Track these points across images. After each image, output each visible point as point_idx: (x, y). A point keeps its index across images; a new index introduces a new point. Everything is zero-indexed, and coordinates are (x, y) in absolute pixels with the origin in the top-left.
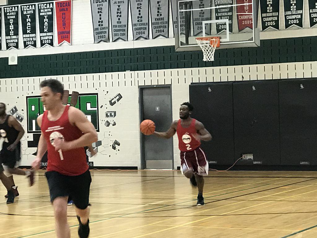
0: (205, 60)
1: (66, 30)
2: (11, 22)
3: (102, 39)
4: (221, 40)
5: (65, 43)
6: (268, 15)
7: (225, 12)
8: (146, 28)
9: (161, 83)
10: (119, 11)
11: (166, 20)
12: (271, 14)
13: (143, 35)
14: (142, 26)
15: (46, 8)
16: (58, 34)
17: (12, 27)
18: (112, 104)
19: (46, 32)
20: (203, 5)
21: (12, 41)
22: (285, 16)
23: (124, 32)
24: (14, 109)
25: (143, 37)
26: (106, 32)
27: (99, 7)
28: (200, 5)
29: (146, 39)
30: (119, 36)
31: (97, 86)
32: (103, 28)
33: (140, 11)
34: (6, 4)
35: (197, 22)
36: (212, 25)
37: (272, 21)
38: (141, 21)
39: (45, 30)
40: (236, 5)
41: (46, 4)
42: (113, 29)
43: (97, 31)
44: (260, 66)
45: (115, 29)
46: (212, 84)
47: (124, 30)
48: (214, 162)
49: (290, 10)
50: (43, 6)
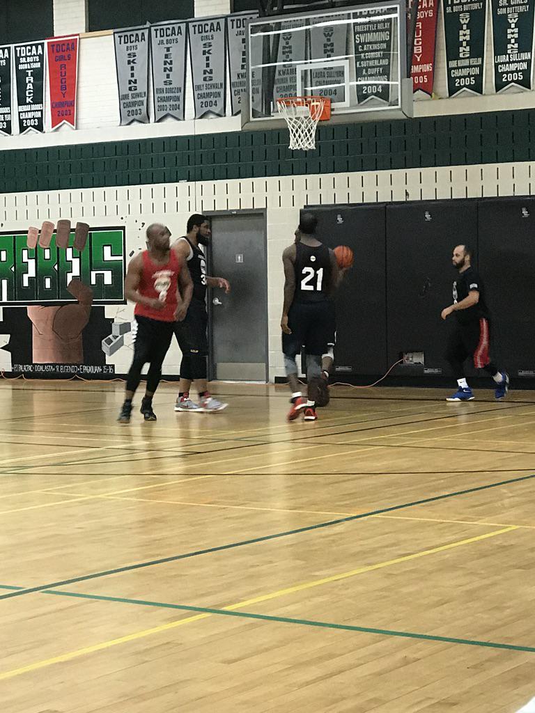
1: (67, 99)
3: (135, 117)
4: (334, 106)
5: (66, 126)
6: (461, 63)
7: (374, 59)
8: (219, 94)
9: (247, 205)
10: (168, 60)
12: (466, 63)
13: (213, 109)
14: (213, 90)
16: (53, 108)
19: (30, 103)
20: (332, 45)
22: (496, 65)
23: (177, 103)
25: (214, 113)
26: (142, 103)
27: (129, 52)
28: (325, 46)
29: (219, 115)
30: (168, 111)
31: (123, 212)
32: (138, 95)
33: (208, 59)
35: (320, 79)
37: (469, 76)
38: (211, 79)
39: (28, 100)
41: (29, 48)
42: (156, 96)
43: (126, 101)
44: (443, 171)
45: (160, 95)
46: (345, 207)
47: (178, 99)
48: (347, 369)
49: (506, 53)
50: (24, 52)
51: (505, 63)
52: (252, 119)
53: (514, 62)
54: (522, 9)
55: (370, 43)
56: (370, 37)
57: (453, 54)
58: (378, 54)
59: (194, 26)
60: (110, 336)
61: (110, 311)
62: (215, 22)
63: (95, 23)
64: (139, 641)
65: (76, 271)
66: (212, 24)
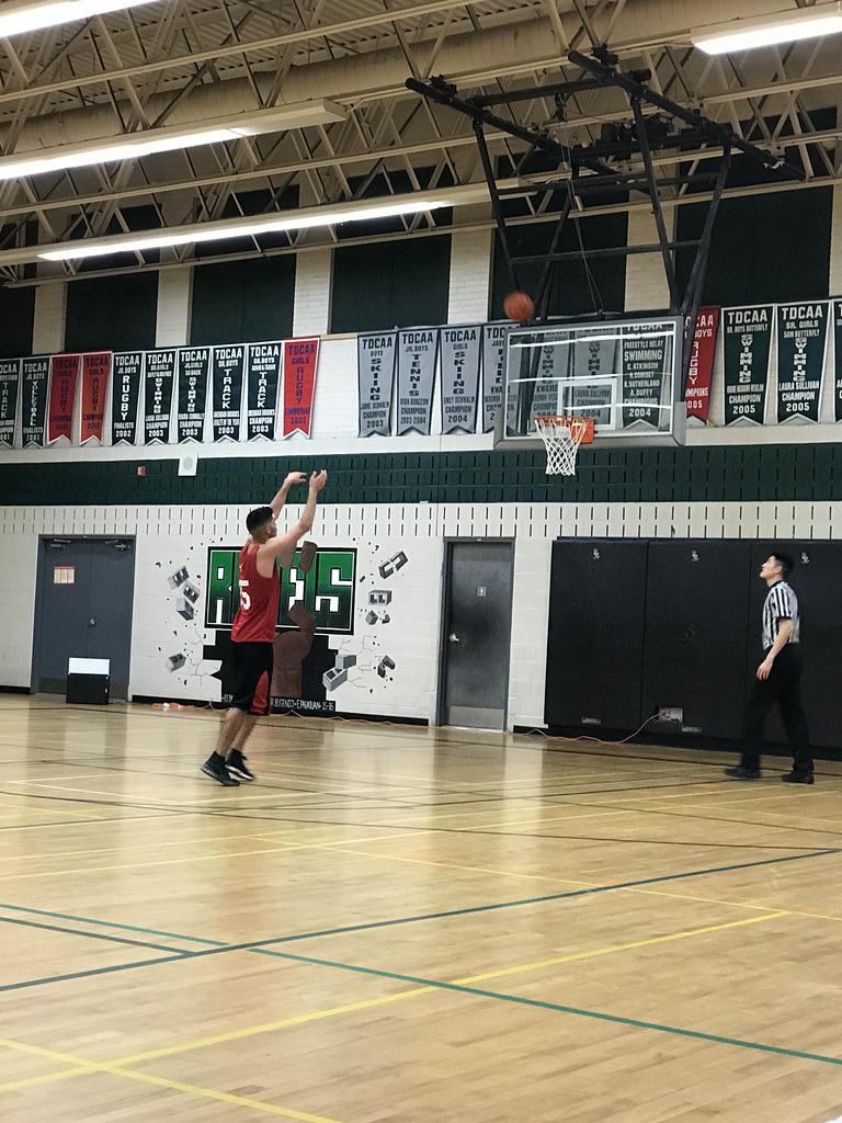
1: (303, 405)
2: (193, 382)
3: (375, 428)
4: (598, 428)
5: (299, 434)
6: (740, 389)
7: (645, 379)
8: (469, 408)
9: (493, 533)
10: (416, 369)
12: (746, 389)
13: (462, 424)
14: (463, 404)
15: (264, 355)
16: (285, 413)
17: (192, 395)
18: (385, 575)
19: (261, 408)
20: (598, 361)
21: (191, 424)
22: (780, 394)
23: (423, 416)
24: (182, 574)
25: (462, 429)
26: (384, 413)
27: (374, 357)
28: (590, 362)
29: (469, 432)
30: (412, 424)
31: (355, 532)
32: (381, 405)
33: (459, 369)
34: (186, 344)
35: (584, 398)
37: (749, 403)
38: (462, 391)
39: (260, 404)
41: (265, 348)
42: (400, 407)
43: (366, 411)
44: (714, 507)
45: (404, 406)
46: (603, 541)
47: (424, 410)
48: (594, 721)
49: (791, 381)
50: (258, 351)
51: (791, 391)
52: (505, 437)
53: (800, 391)
54: (811, 333)
55: (640, 361)
56: (640, 355)
57: (732, 379)
58: (648, 374)
59: (447, 334)
60: (333, 669)
61: (334, 642)
62: (470, 330)
63: (338, 325)
64: (357, 1013)
65: (299, 595)
66: (467, 332)
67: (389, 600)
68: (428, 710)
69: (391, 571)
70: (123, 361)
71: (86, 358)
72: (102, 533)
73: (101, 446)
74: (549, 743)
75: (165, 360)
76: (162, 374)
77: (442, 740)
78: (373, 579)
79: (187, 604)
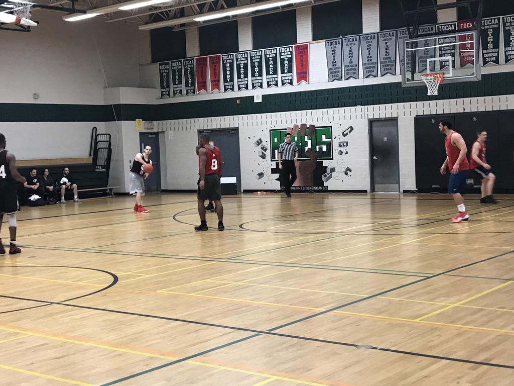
0: (429, 94)
1: (304, 71)
2: (256, 64)
3: (335, 78)
4: (445, 76)
5: (303, 82)
6: (489, 51)
7: (448, 50)
8: (375, 67)
9: (389, 116)
10: (351, 53)
11: (393, 59)
12: (491, 51)
13: (372, 73)
14: (372, 65)
15: (286, 51)
16: (297, 74)
17: (257, 69)
18: (344, 135)
19: (286, 73)
20: (428, 44)
21: (257, 81)
22: (505, 52)
23: (355, 71)
24: (259, 141)
25: (372, 75)
26: (339, 72)
27: (333, 49)
28: (425, 44)
29: (375, 76)
30: (351, 75)
31: (331, 119)
32: (337, 68)
33: (369, 51)
34: (251, 49)
35: (423, 59)
36: (436, 62)
37: (493, 57)
38: (371, 60)
39: (286, 71)
40: (458, 43)
41: (286, 48)
42: (345, 68)
43: (331, 71)
44: (481, 99)
45: (347, 68)
46: (435, 116)
47: (356, 69)
48: (437, 186)
49: (510, 47)
50: (283, 50)
51: (510, 51)
52: (406, 82)
56: (446, 40)
57: (485, 47)
59: (363, 37)
60: (326, 174)
61: (326, 163)
62: (373, 35)
63: (316, 37)
65: (309, 146)
66: (371, 36)
67: (347, 145)
68: (367, 187)
69: (347, 134)
70: (226, 58)
71: (210, 58)
72: (224, 127)
73: (220, 93)
74: (419, 196)
75: (243, 56)
76: (243, 62)
77: (373, 198)
78: (339, 137)
79: (263, 153)
